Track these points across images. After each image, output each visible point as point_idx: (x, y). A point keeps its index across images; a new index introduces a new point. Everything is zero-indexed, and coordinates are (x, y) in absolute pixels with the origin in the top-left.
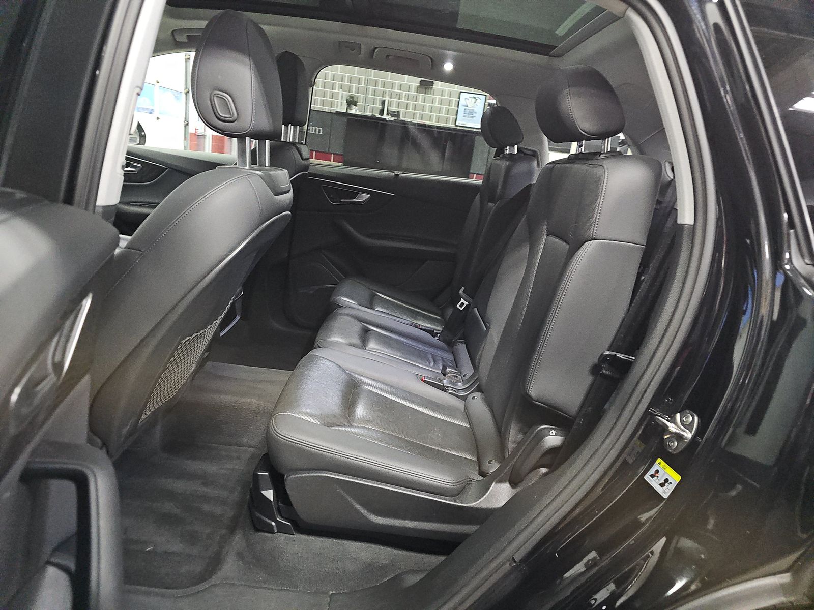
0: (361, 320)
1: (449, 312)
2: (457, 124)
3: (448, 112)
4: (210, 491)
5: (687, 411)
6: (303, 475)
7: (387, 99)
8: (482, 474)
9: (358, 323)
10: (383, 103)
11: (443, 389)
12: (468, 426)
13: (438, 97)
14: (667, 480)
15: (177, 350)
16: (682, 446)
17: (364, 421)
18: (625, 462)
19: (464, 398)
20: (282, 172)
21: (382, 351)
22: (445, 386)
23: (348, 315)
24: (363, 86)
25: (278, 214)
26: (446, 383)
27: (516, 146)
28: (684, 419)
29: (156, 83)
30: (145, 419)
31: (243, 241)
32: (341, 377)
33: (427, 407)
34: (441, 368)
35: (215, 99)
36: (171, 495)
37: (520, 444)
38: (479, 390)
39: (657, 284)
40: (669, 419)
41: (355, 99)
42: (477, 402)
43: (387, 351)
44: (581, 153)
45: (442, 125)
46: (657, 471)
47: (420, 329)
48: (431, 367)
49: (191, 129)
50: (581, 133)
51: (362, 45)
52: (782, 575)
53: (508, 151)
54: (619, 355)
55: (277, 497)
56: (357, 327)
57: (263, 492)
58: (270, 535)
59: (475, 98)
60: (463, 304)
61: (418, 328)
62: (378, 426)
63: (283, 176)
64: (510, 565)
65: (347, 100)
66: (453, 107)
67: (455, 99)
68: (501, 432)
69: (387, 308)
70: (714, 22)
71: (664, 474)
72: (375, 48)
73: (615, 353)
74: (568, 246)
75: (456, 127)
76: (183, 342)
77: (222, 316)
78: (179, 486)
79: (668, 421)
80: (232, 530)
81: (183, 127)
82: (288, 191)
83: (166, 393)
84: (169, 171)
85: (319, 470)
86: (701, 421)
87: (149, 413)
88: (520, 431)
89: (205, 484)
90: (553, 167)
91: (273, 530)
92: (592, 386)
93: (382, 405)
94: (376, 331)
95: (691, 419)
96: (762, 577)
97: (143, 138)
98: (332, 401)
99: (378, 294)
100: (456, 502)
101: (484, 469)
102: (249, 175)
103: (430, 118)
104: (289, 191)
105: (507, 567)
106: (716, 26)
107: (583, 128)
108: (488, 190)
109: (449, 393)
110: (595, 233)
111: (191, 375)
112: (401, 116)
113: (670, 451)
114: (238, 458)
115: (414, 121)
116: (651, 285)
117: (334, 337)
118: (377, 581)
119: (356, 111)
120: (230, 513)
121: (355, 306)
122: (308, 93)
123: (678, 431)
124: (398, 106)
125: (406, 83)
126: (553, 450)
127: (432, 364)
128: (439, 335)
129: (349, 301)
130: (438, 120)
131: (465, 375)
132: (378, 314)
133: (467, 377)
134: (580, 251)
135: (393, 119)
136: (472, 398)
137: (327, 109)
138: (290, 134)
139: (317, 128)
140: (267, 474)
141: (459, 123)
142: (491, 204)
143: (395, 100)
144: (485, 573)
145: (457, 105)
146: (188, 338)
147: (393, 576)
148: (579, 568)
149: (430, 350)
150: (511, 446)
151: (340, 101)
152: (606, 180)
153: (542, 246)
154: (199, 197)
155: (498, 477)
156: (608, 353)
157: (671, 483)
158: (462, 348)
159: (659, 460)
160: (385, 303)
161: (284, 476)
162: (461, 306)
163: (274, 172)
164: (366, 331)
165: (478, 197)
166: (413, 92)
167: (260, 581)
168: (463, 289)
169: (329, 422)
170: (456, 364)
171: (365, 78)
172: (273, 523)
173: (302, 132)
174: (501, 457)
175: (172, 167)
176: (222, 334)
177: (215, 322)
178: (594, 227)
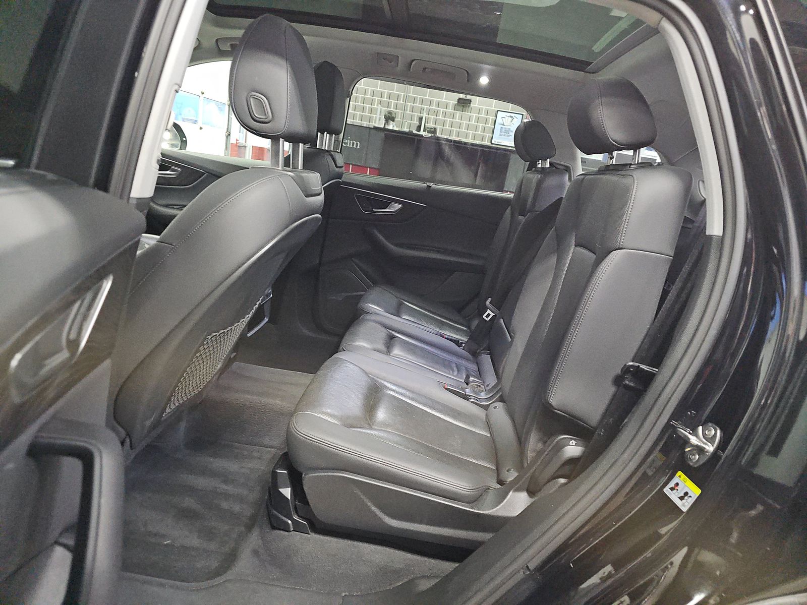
0: (386, 327)
1: (475, 323)
2: (493, 142)
3: (484, 130)
4: (229, 488)
5: (710, 424)
6: (321, 474)
7: (424, 115)
8: (501, 482)
9: (383, 329)
10: (421, 119)
11: (466, 397)
12: (489, 435)
13: (474, 115)
14: (686, 494)
15: (204, 345)
16: (704, 459)
17: (385, 424)
18: (645, 474)
19: (486, 408)
20: (314, 175)
21: (405, 357)
22: (468, 395)
23: (374, 321)
24: (401, 102)
25: (309, 216)
26: (468, 392)
27: (548, 160)
28: (706, 432)
29: (200, 94)
30: (169, 413)
31: (272, 239)
32: (364, 381)
33: (448, 415)
34: (465, 377)
35: (251, 99)
36: (191, 490)
37: (539, 453)
38: (502, 400)
39: (684, 295)
40: (691, 432)
41: (393, 115)
42: (499, 412)
43: (411, 357)
44: (612, 165)
45: (478, 142)
46: (677, 484)
47: (445, 338)
48: (454, 376)
49: (233, 140)
50: (613, 144)
51: (400, 57)
52: (801, 595)
53: (540, 164)
54: (642, 366)
55: (295, 496)
56: (383, 333)
57: (280, 490)
58: (286, 533)
59: (511, 117)
60: (489, 315)
61: (443, 337)
62: (397, 429)
63: (314, 179)
64: (524, 573)
65: (385, 116)
66: (489, 125)
67: (492, 118)
68: (521, 441)
69: (414, 317)
70: (751, 37)
71: (683, 489)
72: (413, 61)
73: (638, 364)
74: (595, 256)
75: (491, 145)
76: (210, 337)
77: (250, 315)
78: (201, 482)
79: (690, 433)
80: (249, 528)
81: (225, 138)
82: (319, 194)
83: (191, 388)
84: (207, 175)
85: (338, 470)
86: (724, 434)
87: (174, 407)
88: (540, 440)
89: (225, 482)
90: (584, 179)
91: (289, 527)
92: (614, 396)
93: (403, 410)
94: (402, 339)
95: (713, 432)
96: (781, 596)
97: (184, 143)
98: (354, 404)
99: (405, 303)
100: (472, 508)
101: (502, 477)
102: (281, 175)
103: (467, 136)
104: (321, 193)
105: (520, 576)
106: (753, 41)
107: (614, 139)
108: (520, 204)
109: (471, 402)
110: (622, 242)
111: (217, 373)
112: (438, 133)
113: (691, 464)
114: (259, 458)
115: (450, 138)
116: (678, 296)
117: (359, 342)
118: (390, 585)
119: (394, 126)
120: (248, 512)
121: (382, 313)
122: (344, 103)
123: (699, 444)
124: (436, 122)
125: (444, 100)
126: (573, 461)
127: (456, 373)
128: (464, 345)
129: (376, 307)
130: (474, 138)
131: (488, 385)
132: (404, 322)
133: (490, 387)
134: (606, 260)
135: (430, 135)
136: (494, 408)
137: (365, 124)
138: (325, 141)
139: (355, 142)
140: (286, 472)
141: (495, 141)
142: (520, 217)
143: (433, 117)
144: (498, 580)
145: (493, 124)
146: (215, 334)
147: (406, 580)
148: (594, 580)
149: (454, 359)
150: (530, 454)
151: (378, 116)
152: (635, 189)
153: (570, 256)
154: (231, 195)
155: (516, 486)
156: (631, 363)
157: (690, 497)
158: (486, 359)
159: (680, 473)
160: (412, 312)
161: (302, 474)
162: (487, 316)
163: (306, 174)
164: (392, 338)
165: (508, 211)
166: (450, 110)
167: (274, 579)
168: (490, 300)
169: (349, 423)
170: (480, 374)
171: (404, 95)
172: (290, 522)
173: (338, 141)
174: (520, 466)
175: (210, 172)
176: (249, 335)
177: (242, 320)
178: (621, 236)
